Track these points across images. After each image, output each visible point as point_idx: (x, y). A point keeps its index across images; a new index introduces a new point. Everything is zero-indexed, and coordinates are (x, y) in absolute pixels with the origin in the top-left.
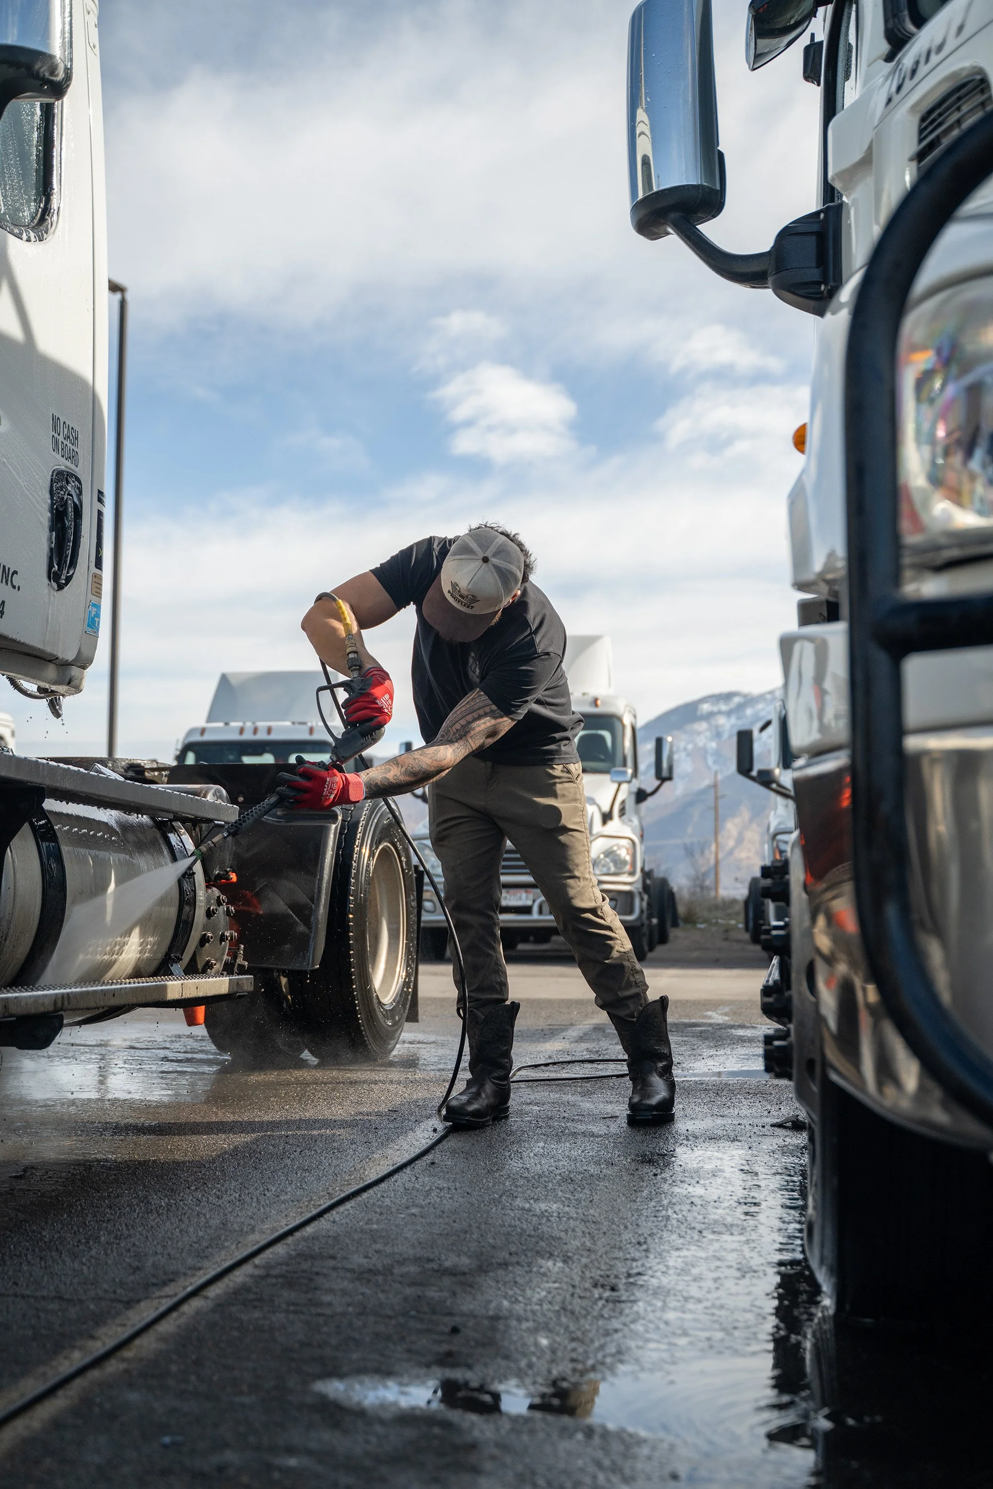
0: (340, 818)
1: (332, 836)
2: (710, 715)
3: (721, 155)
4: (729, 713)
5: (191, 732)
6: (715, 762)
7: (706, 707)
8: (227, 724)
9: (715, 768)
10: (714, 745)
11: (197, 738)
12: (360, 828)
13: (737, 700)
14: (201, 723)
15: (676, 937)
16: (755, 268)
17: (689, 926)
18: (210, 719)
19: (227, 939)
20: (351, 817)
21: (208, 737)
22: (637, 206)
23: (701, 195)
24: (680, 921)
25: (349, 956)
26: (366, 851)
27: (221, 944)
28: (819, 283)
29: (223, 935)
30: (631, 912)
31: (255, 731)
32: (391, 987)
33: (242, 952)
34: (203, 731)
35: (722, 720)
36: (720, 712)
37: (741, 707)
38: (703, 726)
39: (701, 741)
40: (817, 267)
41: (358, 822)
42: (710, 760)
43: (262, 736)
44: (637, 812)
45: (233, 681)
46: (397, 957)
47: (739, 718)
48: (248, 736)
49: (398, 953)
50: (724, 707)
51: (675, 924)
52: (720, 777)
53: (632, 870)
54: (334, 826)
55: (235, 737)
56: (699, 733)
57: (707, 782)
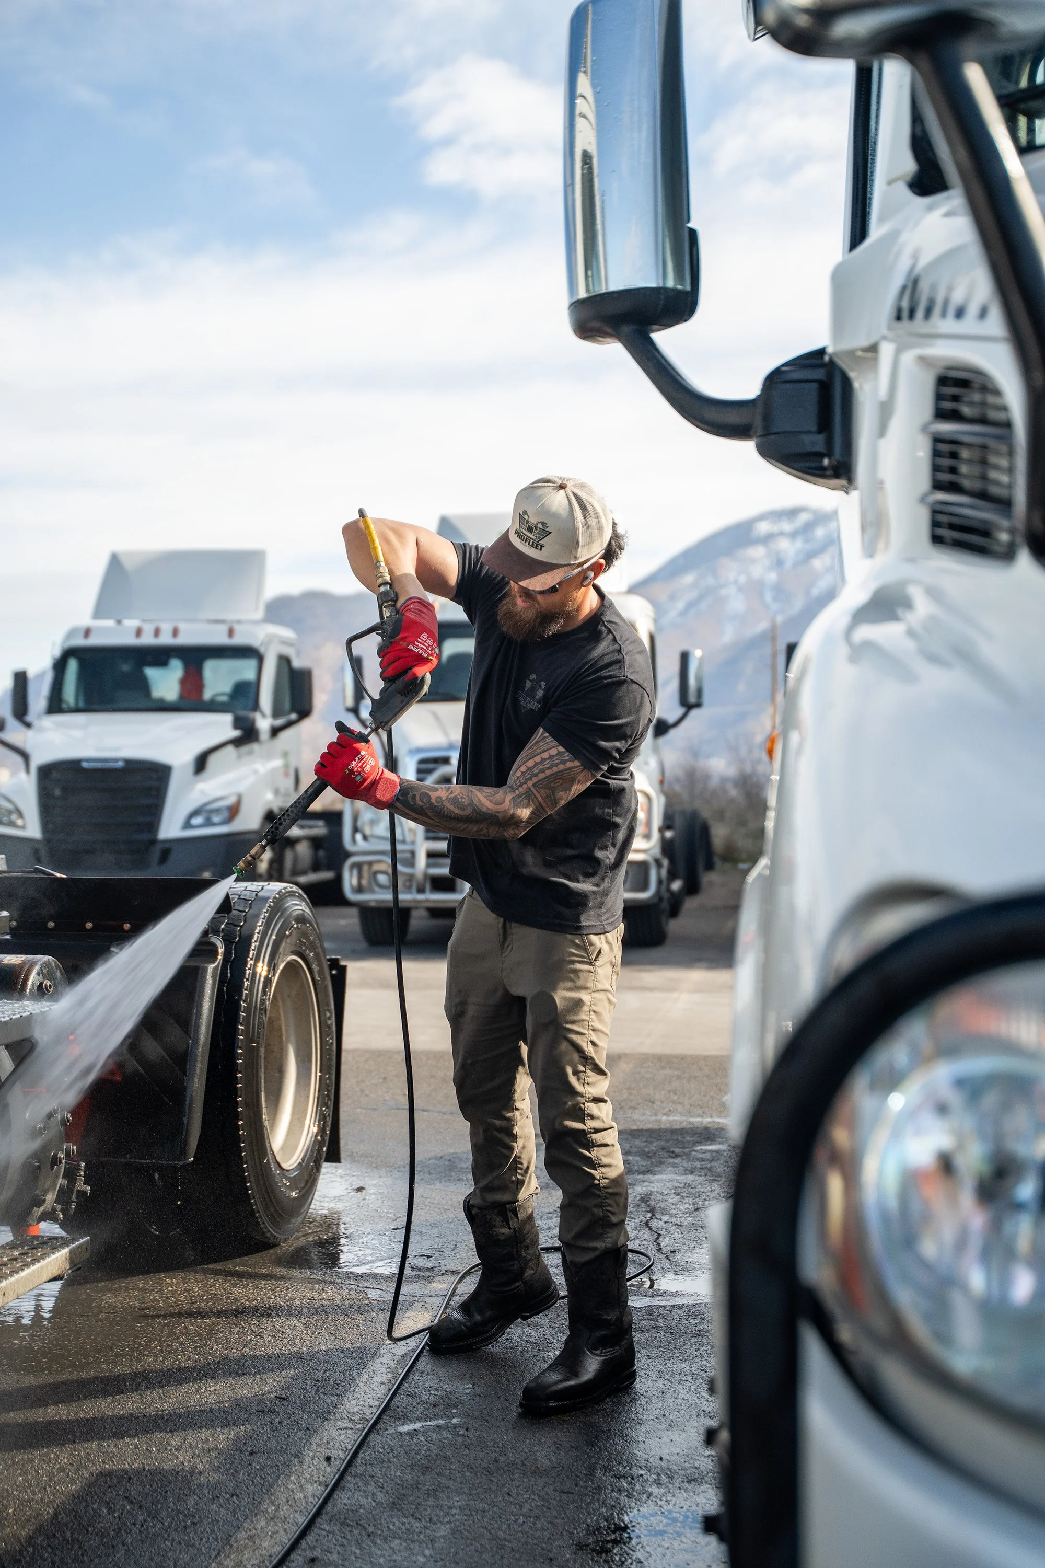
0: (221, 950)
1: (209, 980)
2: (768, 539)
3: (693, 234)
4: (793, 535)
5: (72, 633)
6: (775, 599)
7: (763, 527)
8: (119, 622)
9: (775, 607)
10: (772, 576)
11: (80, 642)
12: (252, 952)
13: (804, 517)
14: (86, 620)
15: (711, 883)
16: (733, 418)
17: (728, 866)
18: (98, 613)
19: (61, 1162)
20: (240, 937)
21: (95, 641)
22: (578, 306)
23: (662, 302)
24: (716, 860)
25: (238, 1128)
26: (262, 969)
27: (52, 1169)
28: (821, 455)
29: (55, 1155)
30: (644, 887)
31: (157, 633)
32: (300, 1139)
33: (82, 1173)
34: (87, 633)
35: (784, 545)
36: (782, 534)
37: (808, 527)
38: (758, 552)
39: (757, 571)
40: (820, 432)
41: (251, 936)
42: (768, 596)
43: (166, 639)
44: (656, 750)
45: (128, 564)
46: (308, 1097)
47: (806, 541)
48: (148, 640)
49: (309, 1091)
50: (787, 526)
51: (710, 866)
52: (780, 619)
53: (647, 831)
54: (212, 966)
55: (129, 640)
56: (753, 561)
57: (763, 626)
